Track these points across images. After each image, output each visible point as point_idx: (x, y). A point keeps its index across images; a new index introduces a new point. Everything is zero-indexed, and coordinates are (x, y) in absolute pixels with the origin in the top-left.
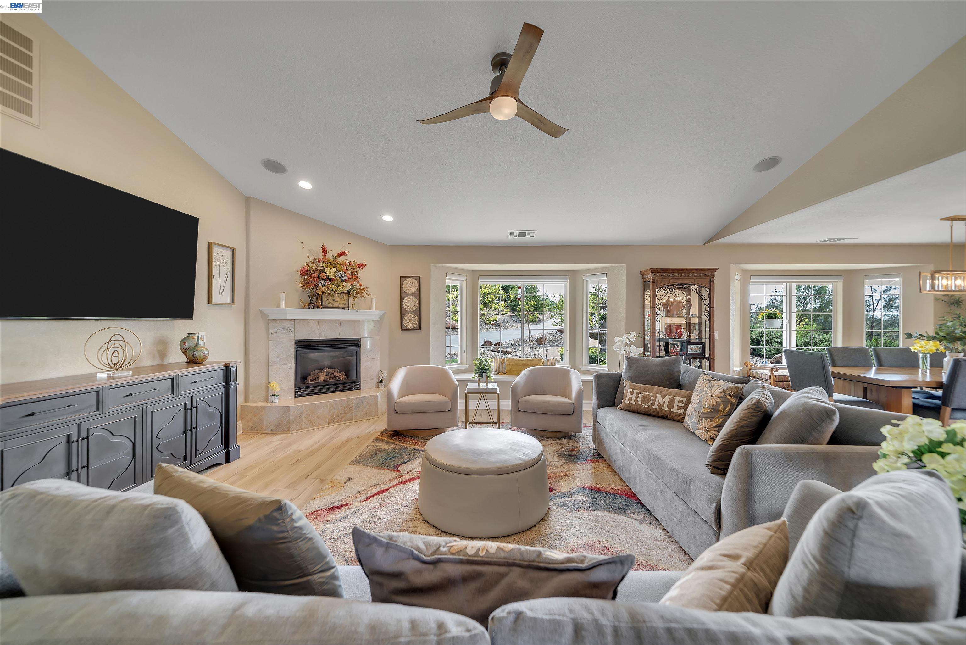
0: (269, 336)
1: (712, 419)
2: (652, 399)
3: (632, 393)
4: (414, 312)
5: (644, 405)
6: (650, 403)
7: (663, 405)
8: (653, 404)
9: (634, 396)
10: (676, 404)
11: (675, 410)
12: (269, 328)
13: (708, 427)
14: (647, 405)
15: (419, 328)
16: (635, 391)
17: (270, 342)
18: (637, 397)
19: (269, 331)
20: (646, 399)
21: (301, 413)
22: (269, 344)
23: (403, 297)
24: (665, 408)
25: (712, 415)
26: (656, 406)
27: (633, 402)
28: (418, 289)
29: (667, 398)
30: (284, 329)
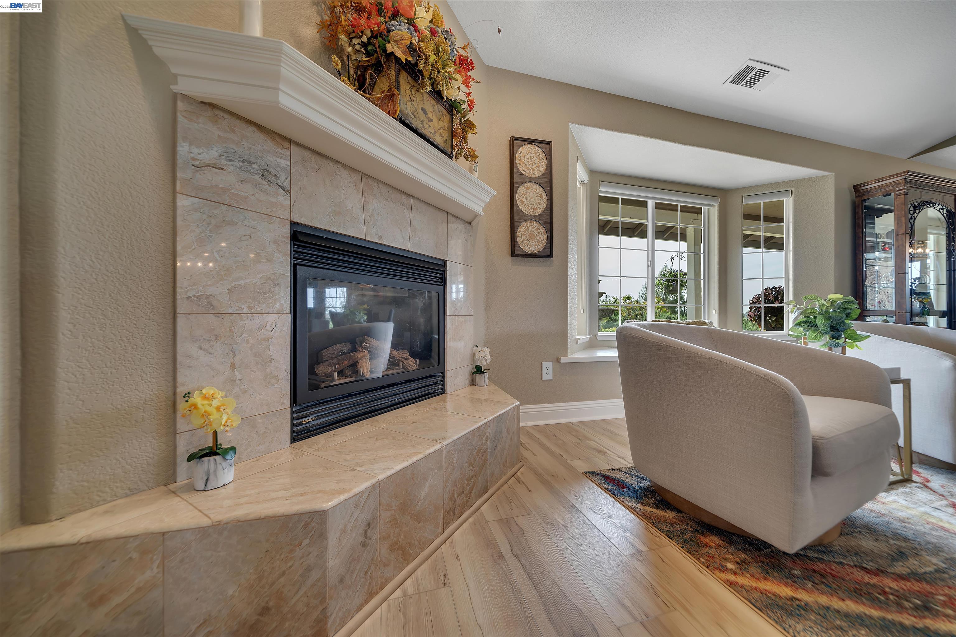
0: (179, 175)
4: (538, 219)
12: (179, 136)
15: (548, 253)
17: (183, 202)
19: (179, 149)
21: (369, 525)
22: (179, 212)
23: (517, 183)
28: (546, 170)
30: (250, 163)
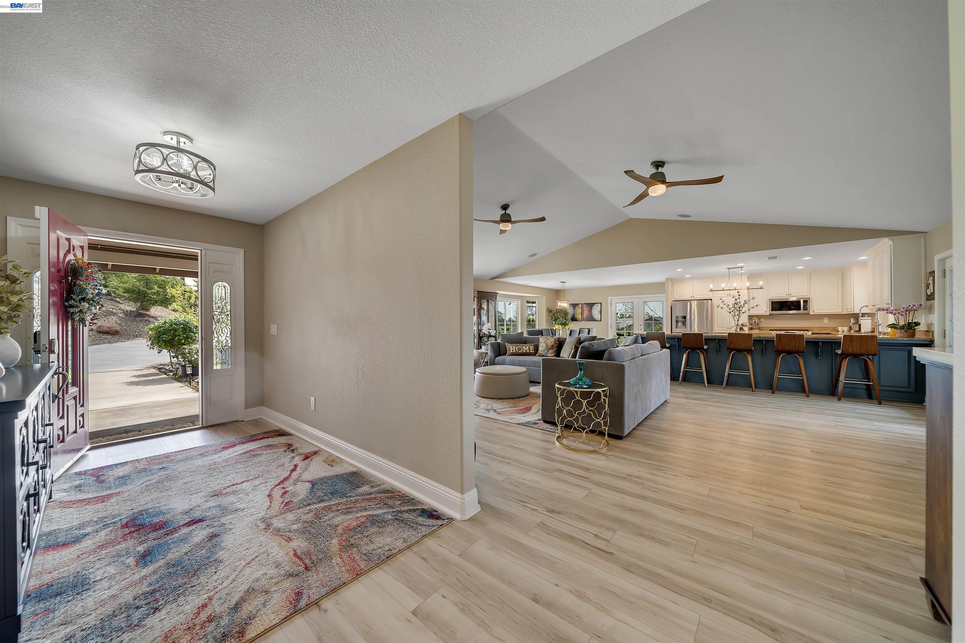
1: (553, 349)
2: (522, 349)
3: (513, 348)
5: (519, 352)
6: (522, 350)
7: (527, 350)
8: (523, 350)
9: (514, 349)
10: (531, 349)
11: (531, 351)
13: (552, 352)
14: (521, 351)
16: (514, 347)
18: (515, 349)
20: (519, 349)
24: (528, 351)
25: (553, 348)
26: (524, 351)
27: (514, 351)
29: (527, 347)
